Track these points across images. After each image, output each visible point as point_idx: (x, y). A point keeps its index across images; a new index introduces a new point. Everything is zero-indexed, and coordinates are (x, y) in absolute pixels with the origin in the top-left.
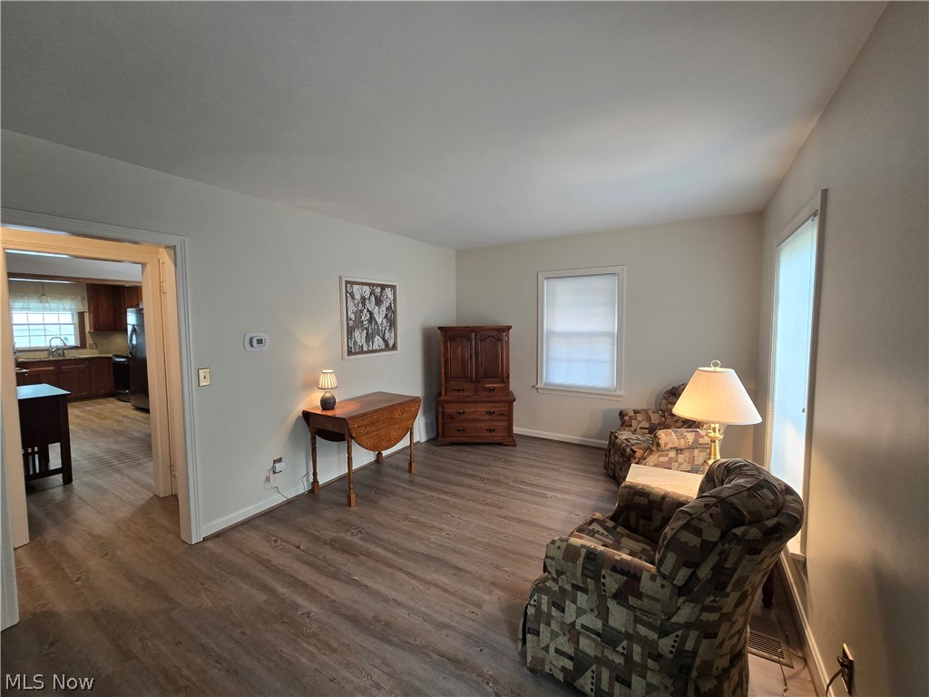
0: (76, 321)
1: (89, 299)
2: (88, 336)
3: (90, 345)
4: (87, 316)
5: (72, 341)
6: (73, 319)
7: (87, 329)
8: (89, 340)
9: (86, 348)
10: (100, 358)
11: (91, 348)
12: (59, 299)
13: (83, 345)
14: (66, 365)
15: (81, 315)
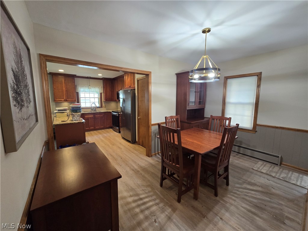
0: (99, 97)
1: (104, 87)
2: (103, 103)
3: (104, 106)
4: (103, 94)
5: (98, 105)
6: (98, 96)
7: (103, 100)
8: (103, 105)
9: (102, 107)
10: (108, 112)
11: (104, 108)
12: (94, 87)
13: (101, 107)
14: (97, 115)
15: (101, 94)
